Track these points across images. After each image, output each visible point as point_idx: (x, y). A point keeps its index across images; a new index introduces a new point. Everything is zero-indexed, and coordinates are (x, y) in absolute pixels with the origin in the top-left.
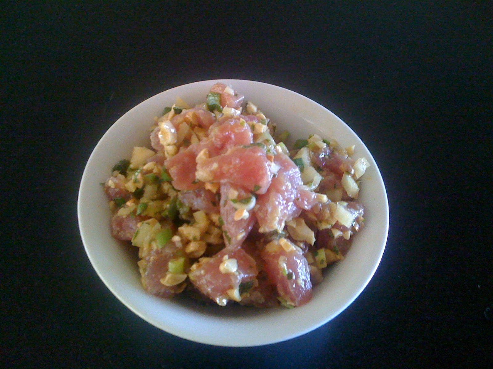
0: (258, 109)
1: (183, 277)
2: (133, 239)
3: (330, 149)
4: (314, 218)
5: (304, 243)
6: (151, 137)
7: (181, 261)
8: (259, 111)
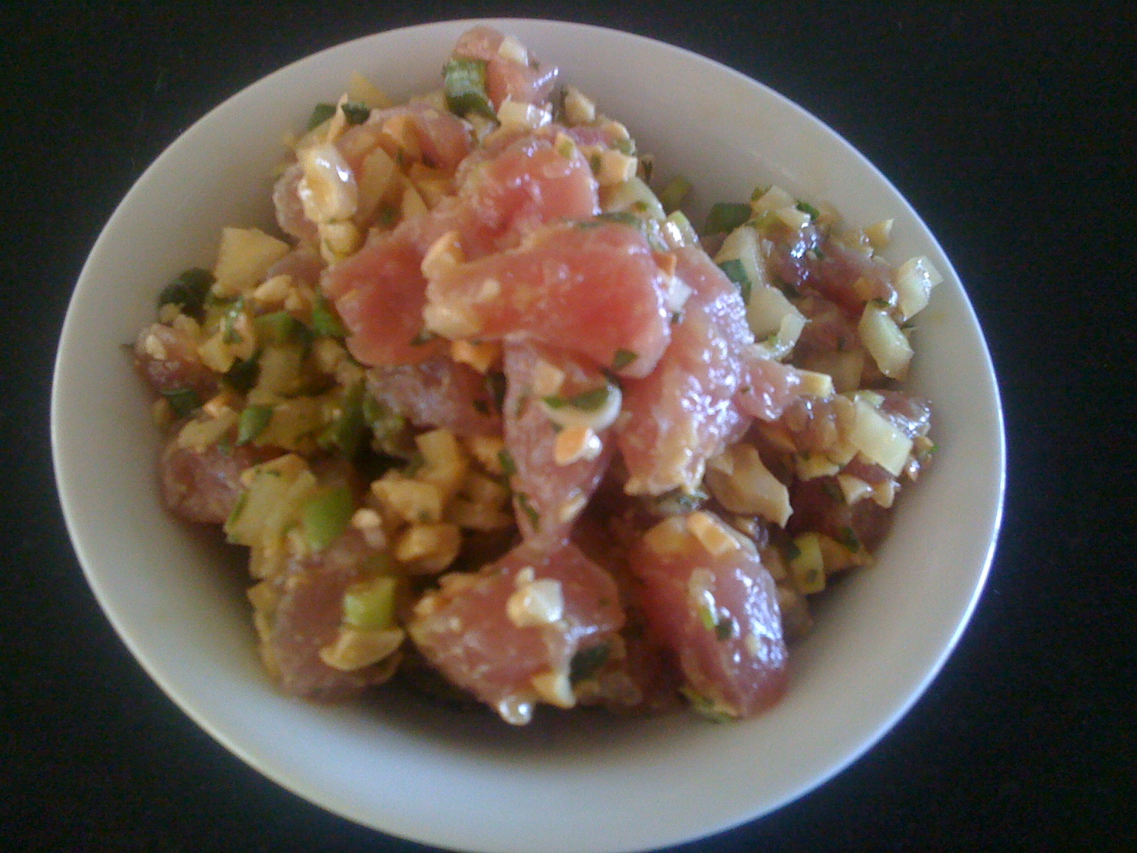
0: (599, 110)
1: (394, 638)
2: (230, 518)
3: (817, 231)
4: (787, 444)
5: (756, 519)
6: (276, 197)
7: (385, 588)
8: (602, 117)
